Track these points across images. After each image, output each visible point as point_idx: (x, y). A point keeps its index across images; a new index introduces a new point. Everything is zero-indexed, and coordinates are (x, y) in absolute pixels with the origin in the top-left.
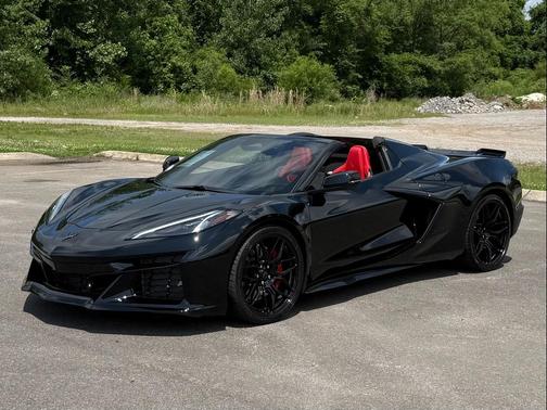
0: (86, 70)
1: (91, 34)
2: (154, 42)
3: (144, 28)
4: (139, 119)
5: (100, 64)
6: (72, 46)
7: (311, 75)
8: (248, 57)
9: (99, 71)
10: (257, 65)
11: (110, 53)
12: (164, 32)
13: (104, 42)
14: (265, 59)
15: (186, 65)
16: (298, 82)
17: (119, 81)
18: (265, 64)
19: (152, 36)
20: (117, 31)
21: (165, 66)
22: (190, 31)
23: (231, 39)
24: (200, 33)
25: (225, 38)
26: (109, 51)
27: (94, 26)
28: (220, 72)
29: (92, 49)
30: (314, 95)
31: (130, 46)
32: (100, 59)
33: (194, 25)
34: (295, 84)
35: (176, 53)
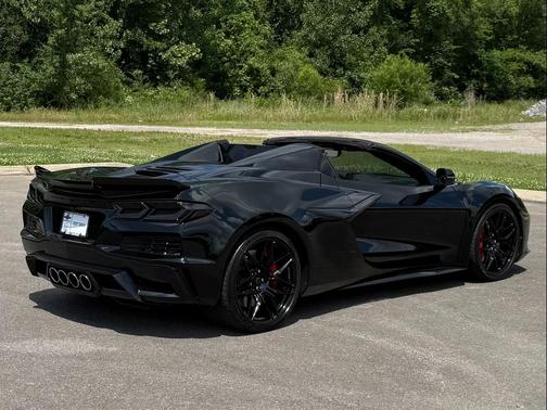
0: (158, 74)
1: (164, 36)
2: (230, 42)
3: (219, 27)
4: (218, 126)
5: (174, 68)
6: (144, 48)
7: (404, 76)
8: (332, 56)
9: (171, 74)
10: (341, 65)
11: (183, 55)
12: (240, 30)
13: (177, 43)
14: (350, 58)
15: (263, 66)
16: (389, 84)
17: (192, 85)
18: (350, 64)
19: (228, 35)
20: (191, 31)
21: (241, 67)
22: (267, 28)
23: (312, 37)
24: (279, 31)
25: (306, 36)
26: (183, 53)
27: (167, 26)
28: (301, 74)
29: (165, 51)
30: (406, 98)
31: (205, 46)
32: (173, 61)
33: (272, 22)
34: (385, 85)
35: (253, 54)
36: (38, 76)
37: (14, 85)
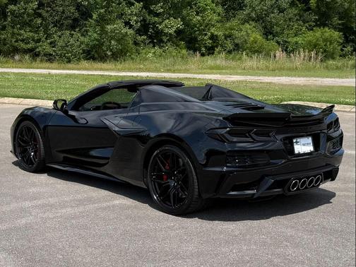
0: (158, 39)
1: (160, 13)
2: (199, 18)
3: (191, 8)
5: (166, 34)
6: (148, 22)
7: (325, 40)
9: (165, 39)
11: (172, 26)
12: (205, 10)
13: (168, 18)
14: (277, 29)
15: (220, 33)
16: (315, 46)
17: (177, 46)
18: (277, 32)
19: (197, 14)
20: (176, 11)
21: (206, 34)
22: (220, 9)
23: (253, 15)
24: (227, 11)
25: (249, 14)
26: (171, 25)
27: (162, 8)
28: (252, 39)
29: (160, 24)
30: (328, 55)
31: (186, 23)
32: (166, 30)
33: (223, 6)
34: (313, 46)
35: (213, 26)
36: (86, 40)
37: (72, 45)
